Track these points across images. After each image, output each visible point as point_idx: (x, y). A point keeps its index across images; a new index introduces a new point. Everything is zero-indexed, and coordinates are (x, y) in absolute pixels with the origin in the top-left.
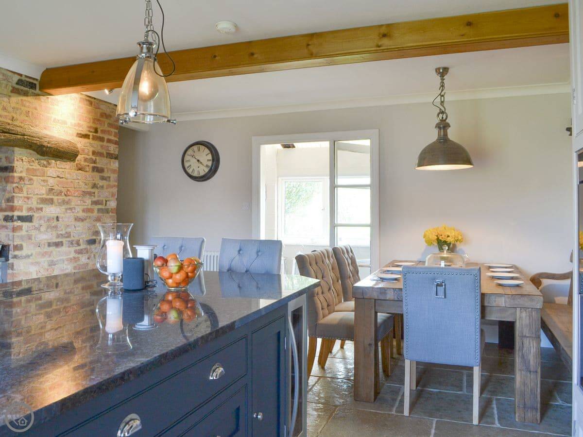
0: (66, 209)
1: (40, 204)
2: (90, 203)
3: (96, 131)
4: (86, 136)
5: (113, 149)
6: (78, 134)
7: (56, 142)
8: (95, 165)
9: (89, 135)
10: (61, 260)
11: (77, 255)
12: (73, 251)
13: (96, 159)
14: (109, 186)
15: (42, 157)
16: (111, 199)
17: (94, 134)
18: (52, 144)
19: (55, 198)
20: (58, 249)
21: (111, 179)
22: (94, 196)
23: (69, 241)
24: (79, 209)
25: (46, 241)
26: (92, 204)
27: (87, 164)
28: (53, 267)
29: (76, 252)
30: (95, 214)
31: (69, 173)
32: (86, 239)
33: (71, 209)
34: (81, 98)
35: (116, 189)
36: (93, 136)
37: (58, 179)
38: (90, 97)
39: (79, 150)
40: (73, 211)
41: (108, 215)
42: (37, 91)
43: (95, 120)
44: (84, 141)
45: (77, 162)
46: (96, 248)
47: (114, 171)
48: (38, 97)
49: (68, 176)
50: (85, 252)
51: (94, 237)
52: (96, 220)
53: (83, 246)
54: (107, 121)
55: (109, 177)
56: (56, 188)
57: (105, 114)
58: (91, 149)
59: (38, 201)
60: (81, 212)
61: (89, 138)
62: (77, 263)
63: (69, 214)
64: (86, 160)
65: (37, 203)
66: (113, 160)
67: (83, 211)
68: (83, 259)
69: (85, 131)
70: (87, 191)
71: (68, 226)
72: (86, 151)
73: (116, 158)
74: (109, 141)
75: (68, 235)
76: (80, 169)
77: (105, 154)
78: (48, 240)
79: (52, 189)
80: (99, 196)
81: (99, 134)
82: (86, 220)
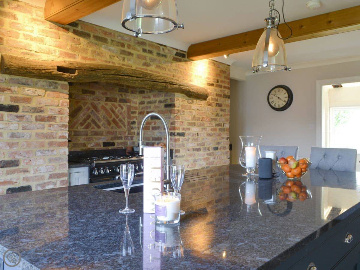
0: (202, 129)
1: (188, 126)
2: (215, 125)
3: (218, 82)
4: (212, 85)
5: (227, 92)
6: (208, 84)
7: (197, 89)
8: (217, 102)
9: (214, 84)
10: (199, 159)
11: (208, 157)
12: (206, 154)
13: (218, 99)
14: (225, 115)
15: (189, 98)
16: (226, 123)
17: (217, 83)
18: (195, 90)
19: (196, 122)
20: (198, 153)
21: (226, 110)
22: (217, 121)
23: (204, 148)
24: (209, 129)
25: (192, 148)
26: (216, 126)
27: (213, 101)
28: (196, 163)
29: (207, 154)
30: (218, 132)
31: (204, 107)
32: (213, 147)
33: (205, 129)
34: (209, 62)
35: (229, 117)
36: (216, 85)
37: (198, 110)
38: (214, 61)
39: (209, 93)
40: (206, 130)
41: (224, 132)
42: (186, 59)
43: (218, 75)
44: (212, 87)
45: (207, 100)
46: (218, 152)
47: (228, 106)
48: (186, 62)
49: (203, 109)
50: (212, 154)
51: (217, 146)
52: (218, 136)
53: (211, 151)
54: (223, 75)
55: (225, 110)
56: (197, 116)
57: (223, 71)
58: (215, 93)
59: (188, 124)
60: (210, 130)
61: (214, 86)
62: (208, 161)
63: (204, 132)
64: (212, 99)
65: (187, 125)
66: (227, 99)
67: (211, 130)
68: (212, 159)
69: (211, 82)
70: (213, 118)
71: (203, 139)
72: (212, 94)
73: (229, 98)
74: (225, 87)
75: (203, 144)
76: (209, 105)
77: (223, 95)
78: (192, 147)
79: (195, 117)
80: (220, 121)
81: (219, 83)
82: (212, 135)
